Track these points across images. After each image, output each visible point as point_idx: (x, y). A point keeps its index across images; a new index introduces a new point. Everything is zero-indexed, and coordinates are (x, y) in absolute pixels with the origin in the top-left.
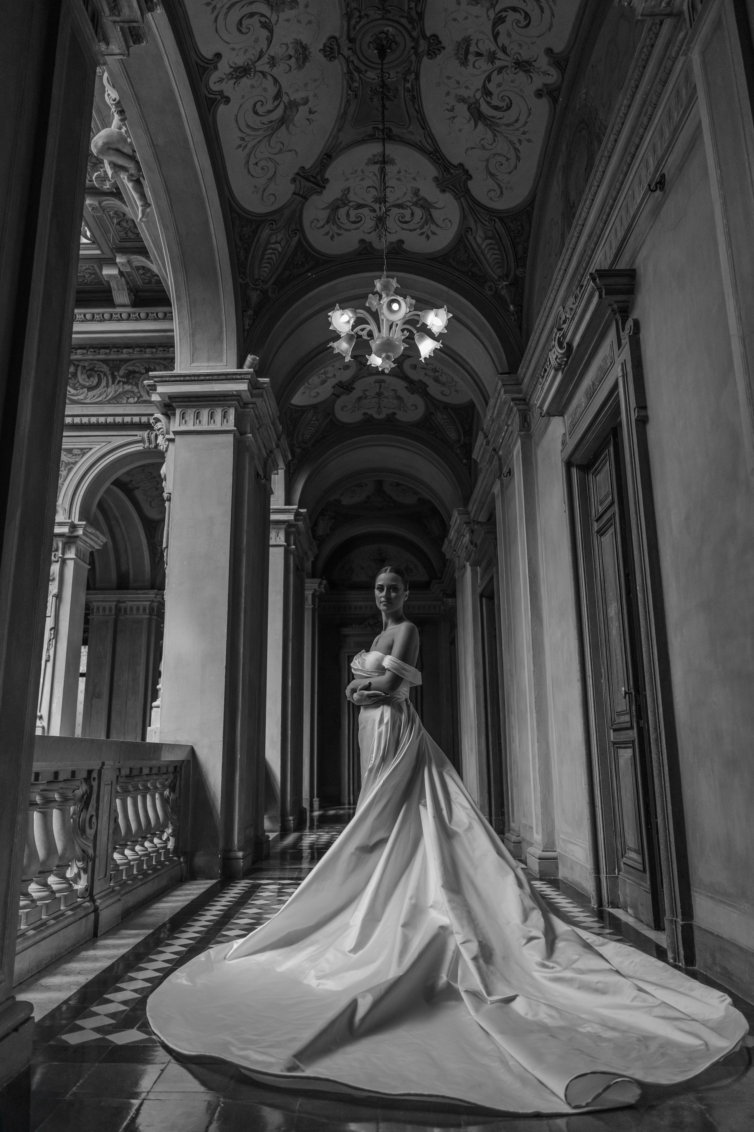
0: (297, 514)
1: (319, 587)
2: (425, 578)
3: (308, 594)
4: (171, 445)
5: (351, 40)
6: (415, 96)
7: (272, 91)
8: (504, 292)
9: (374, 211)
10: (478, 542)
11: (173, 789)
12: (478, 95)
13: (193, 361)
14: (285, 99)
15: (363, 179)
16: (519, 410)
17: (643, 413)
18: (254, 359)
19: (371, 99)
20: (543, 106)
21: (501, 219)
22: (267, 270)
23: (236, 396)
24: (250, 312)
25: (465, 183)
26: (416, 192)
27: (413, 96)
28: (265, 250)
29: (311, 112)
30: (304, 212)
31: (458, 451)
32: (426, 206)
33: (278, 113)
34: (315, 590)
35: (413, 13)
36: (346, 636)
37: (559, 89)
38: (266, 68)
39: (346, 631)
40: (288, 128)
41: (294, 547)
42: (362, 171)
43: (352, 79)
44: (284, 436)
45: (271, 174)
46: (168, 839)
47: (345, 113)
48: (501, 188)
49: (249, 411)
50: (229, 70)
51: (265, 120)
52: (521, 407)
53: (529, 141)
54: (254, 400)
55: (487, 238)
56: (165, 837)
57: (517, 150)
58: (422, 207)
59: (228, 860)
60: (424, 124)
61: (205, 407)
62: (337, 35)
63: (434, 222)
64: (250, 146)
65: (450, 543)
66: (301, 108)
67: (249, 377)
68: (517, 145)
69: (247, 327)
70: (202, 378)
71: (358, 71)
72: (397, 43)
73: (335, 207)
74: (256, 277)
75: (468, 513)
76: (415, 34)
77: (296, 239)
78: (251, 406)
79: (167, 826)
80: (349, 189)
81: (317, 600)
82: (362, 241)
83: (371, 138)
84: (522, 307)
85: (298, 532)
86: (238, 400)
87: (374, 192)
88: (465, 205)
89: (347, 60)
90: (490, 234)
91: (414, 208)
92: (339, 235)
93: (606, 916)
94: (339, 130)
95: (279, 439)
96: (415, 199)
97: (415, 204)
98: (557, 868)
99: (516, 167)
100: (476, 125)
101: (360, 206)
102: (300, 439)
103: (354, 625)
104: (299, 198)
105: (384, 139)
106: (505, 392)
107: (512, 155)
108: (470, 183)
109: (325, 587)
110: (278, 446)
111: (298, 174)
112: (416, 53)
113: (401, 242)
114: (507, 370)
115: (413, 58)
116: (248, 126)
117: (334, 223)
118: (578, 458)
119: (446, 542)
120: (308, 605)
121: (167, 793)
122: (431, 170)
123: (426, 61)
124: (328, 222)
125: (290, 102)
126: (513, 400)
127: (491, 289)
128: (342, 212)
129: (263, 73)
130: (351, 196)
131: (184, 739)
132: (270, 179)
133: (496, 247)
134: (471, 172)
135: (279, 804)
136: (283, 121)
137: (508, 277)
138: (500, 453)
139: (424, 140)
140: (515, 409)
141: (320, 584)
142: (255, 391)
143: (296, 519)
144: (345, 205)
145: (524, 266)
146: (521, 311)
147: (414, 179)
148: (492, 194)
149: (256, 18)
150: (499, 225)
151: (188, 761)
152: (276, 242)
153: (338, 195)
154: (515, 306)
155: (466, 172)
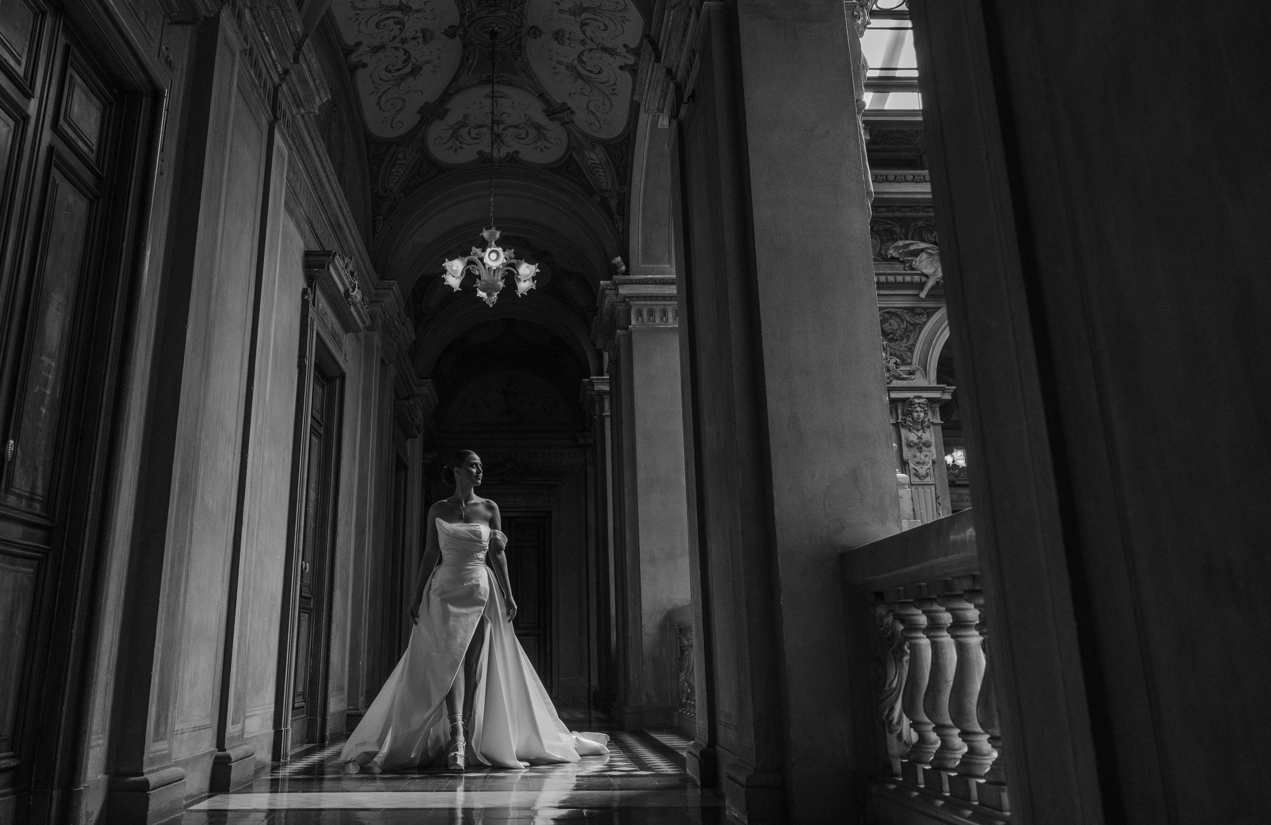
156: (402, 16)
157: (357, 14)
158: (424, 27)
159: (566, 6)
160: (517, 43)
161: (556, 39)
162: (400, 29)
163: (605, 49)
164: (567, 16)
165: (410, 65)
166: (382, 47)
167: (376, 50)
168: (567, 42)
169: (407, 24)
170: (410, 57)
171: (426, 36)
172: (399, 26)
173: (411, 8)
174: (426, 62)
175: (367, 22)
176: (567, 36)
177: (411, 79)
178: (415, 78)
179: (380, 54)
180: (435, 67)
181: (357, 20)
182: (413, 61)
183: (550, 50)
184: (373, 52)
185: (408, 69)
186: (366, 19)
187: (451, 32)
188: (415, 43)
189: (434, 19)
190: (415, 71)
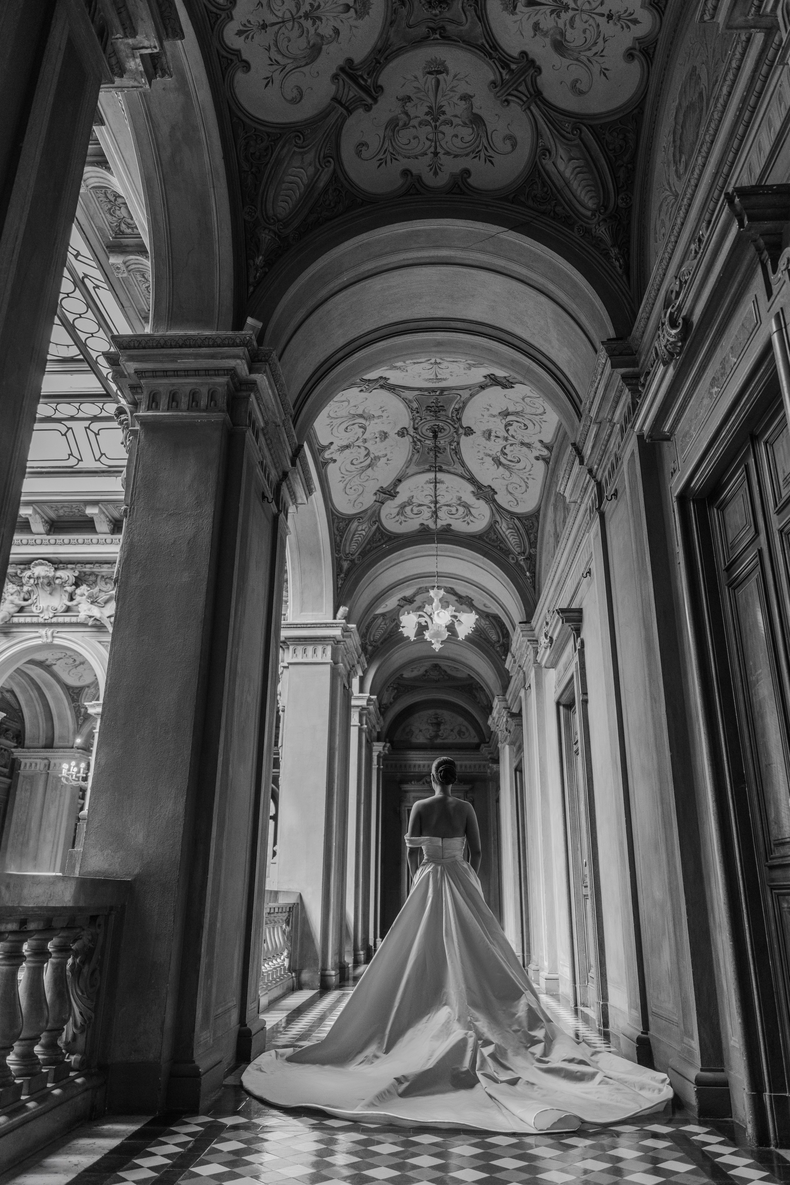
0: (369, 700)
1: (384, 750)
2: (476, 740)
3: (375, 754)
4: (285, 670)
5: (415, 429)
6: (457, 452)
7: (363, 452)
8: (522, 563)
9: (430, 508)
10: (511, 730)
11: (288, 924)
12: (499, 454)
13: (302, 611)
14: (372, 456)
15: (423, 491)
16: (534, 648)
17: (585, 697)
18: (345, 611)
19: (428, 453)
20: (541, 464)
21: (518, 518)
22: (355, 547)
23: (334, 638)
24: (342, 575)
25: (493, 496)
26: (460, 499)
27: (456, 452)
28: (354, 535)
29: (388, 460)
30: (382, 511)
31: (498, 649)
32: (466, 506)
33: (368, 462)
34: (380, 752)
35: (455, 418)
36: (406, 792)
37: (550, 458)
38: (361, 444)
39: (407, 787)
40: (372, 469)
41: (366, 726)
42: (422, 487)
43: (416, 445)
44: (363, 655)
45: (360, 492)
46: (284, 960)
47: (411, 459)
48: (517, 501)
49: (341, 646)
50: (337, 448)
51: (358, 466)
52: (534, 646)
53: (533, 479)
54: (345, 639)
55: (509, 528)
56: (282, 958)
57: (525, 482)
58: (464, 506)
59: (324, 978)
60: (463, 464)
61: (311, 644)
62: (407, 427)
63: (472, 515)
64: (347, 480)
65: (493, 719)
66: (382, 459)
67: (342, 625)
68: (526, 480)
69: (340, 586)
70: (309, 626)
71: (420, 441)
72: (444, 429)
73: (403, 507)
74: (347, 552)
75: (506, 701)
76: (456, 426)
77: (375, 527)
78: (342, 643)
79: (284, 951)
80: (413, 497)
81: (381, 760)
82: (422, 524)
83: (429, 471)
84: (535, 573)
85: (370, 713)
86: (334, 641)
87: (430, 498)
88: (493, 508)
89: (413, 437)
90: (511, 526)
91: (458, 507)
92: (405, 521)
93: (579, 1013)
94: (407, 467)
95: (359, 657)
96: (459, 502)
97: (459, 505)
98: (558, 986)
99: (526, 491)
100: (498, 467)
101: (420, 505)
102: (372, 639)
103: (413, 783)
104: (378, 504)
105: (436, 471)
106: (523, 636)
107: (523, 484)
108: (496, 496)
109: (388, 750)
110: (358, 662)
111: (378, 491)
112: (457, 434)
113: (450, 525)
114: (525, 620)
115: (456, 436)
116: (347, 471)
117: (402, 514)
118: (563, 700)
119: (490, 719)
120: (375, 766)
121: (284, 926)
122: (470, 488)
123: (463, 437)
124: (398, 515)
125: (375, 457)
126: (529, 641)
127: (513, 559)
128: (408, 509)
129: (359, 447)
130: (414, 500)
131: (295, 887)
132: (359, 495)
133: (516, 534)
134: (496, 490)
135: (352, 941)
136: (369, 466)
137: (524, 553)
138: (524, 669)
139: (464, 472)
140: (530, 646)
141: (384, 746)
142: (345, 634)
143: (368, 705)
144: (410, 505)
145: (535, 547)
146: (535, 576)
147: (458, 491)
148: (511, 503)
149: (357, 425)
150: (516, 521)
151: (298, 904)
152: (362, 530)
153: (406, 500)
154: (530, 572)
155: (493, 490)
156: (501, 457)
157: (528, 478)
158: (488, 442)
159: (383, 460)
160: (417, 421)
161: (385, 433)
162: (505, 448)
163: (347, 447)
164: (380, 454)
165: (507, 420)
166: (522, 444)
167: (528, 446)
168: (377, 435)
169: (499, 450)
170: (506, 426)
171: (488, 435)
172: (505, 451)
173: (493, 460)
174: (494, 416)
175: (525, 468)
176: (378, 440)
177: (511, 410)
178: (507, 409)
179: (526, 441)
180: (488, 410)
181: (530, 475)
182: (504, 422)
183: (390, 423)
184: (530, 445)
185: (510, 418)
186: (524, 471)
187: (469, 431)
188: (499, 434)
189: (479, 445)
190: (506, 414)
